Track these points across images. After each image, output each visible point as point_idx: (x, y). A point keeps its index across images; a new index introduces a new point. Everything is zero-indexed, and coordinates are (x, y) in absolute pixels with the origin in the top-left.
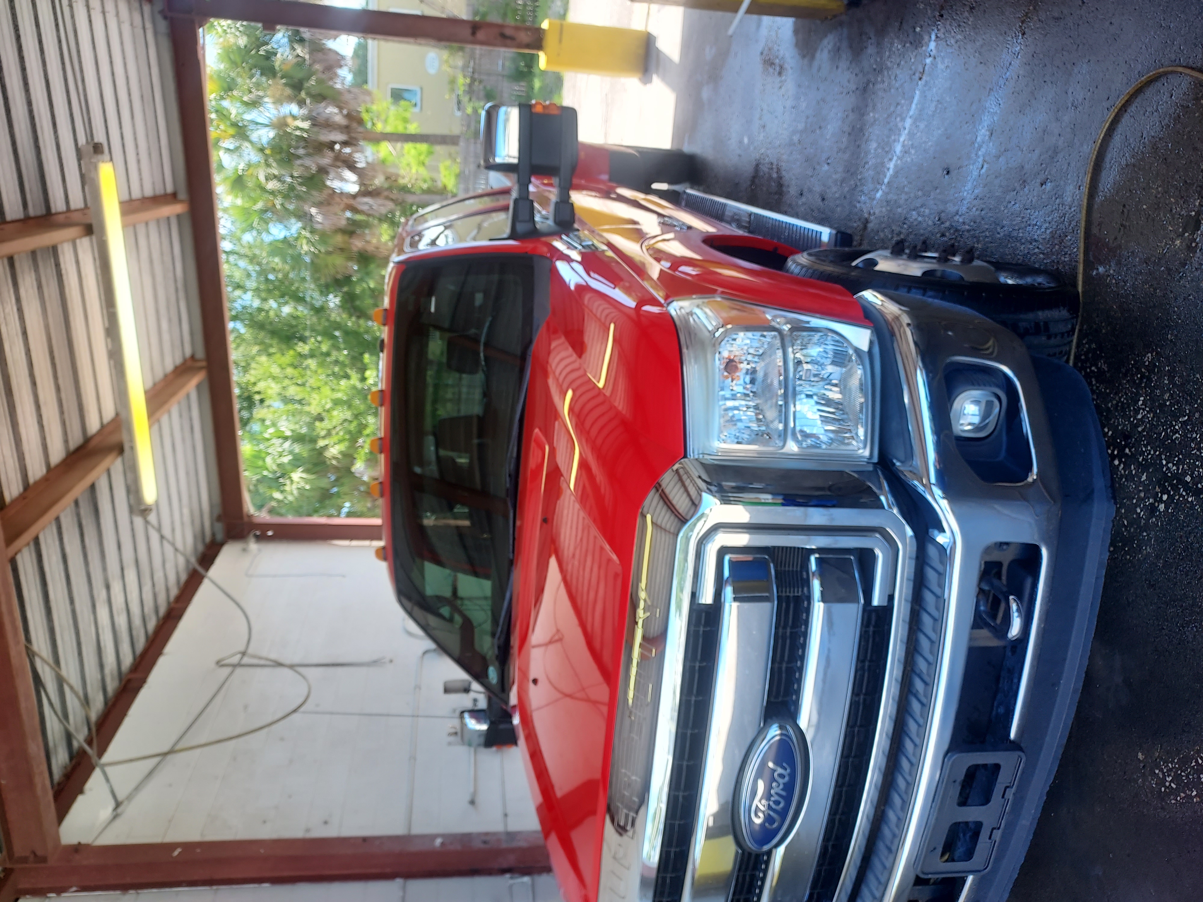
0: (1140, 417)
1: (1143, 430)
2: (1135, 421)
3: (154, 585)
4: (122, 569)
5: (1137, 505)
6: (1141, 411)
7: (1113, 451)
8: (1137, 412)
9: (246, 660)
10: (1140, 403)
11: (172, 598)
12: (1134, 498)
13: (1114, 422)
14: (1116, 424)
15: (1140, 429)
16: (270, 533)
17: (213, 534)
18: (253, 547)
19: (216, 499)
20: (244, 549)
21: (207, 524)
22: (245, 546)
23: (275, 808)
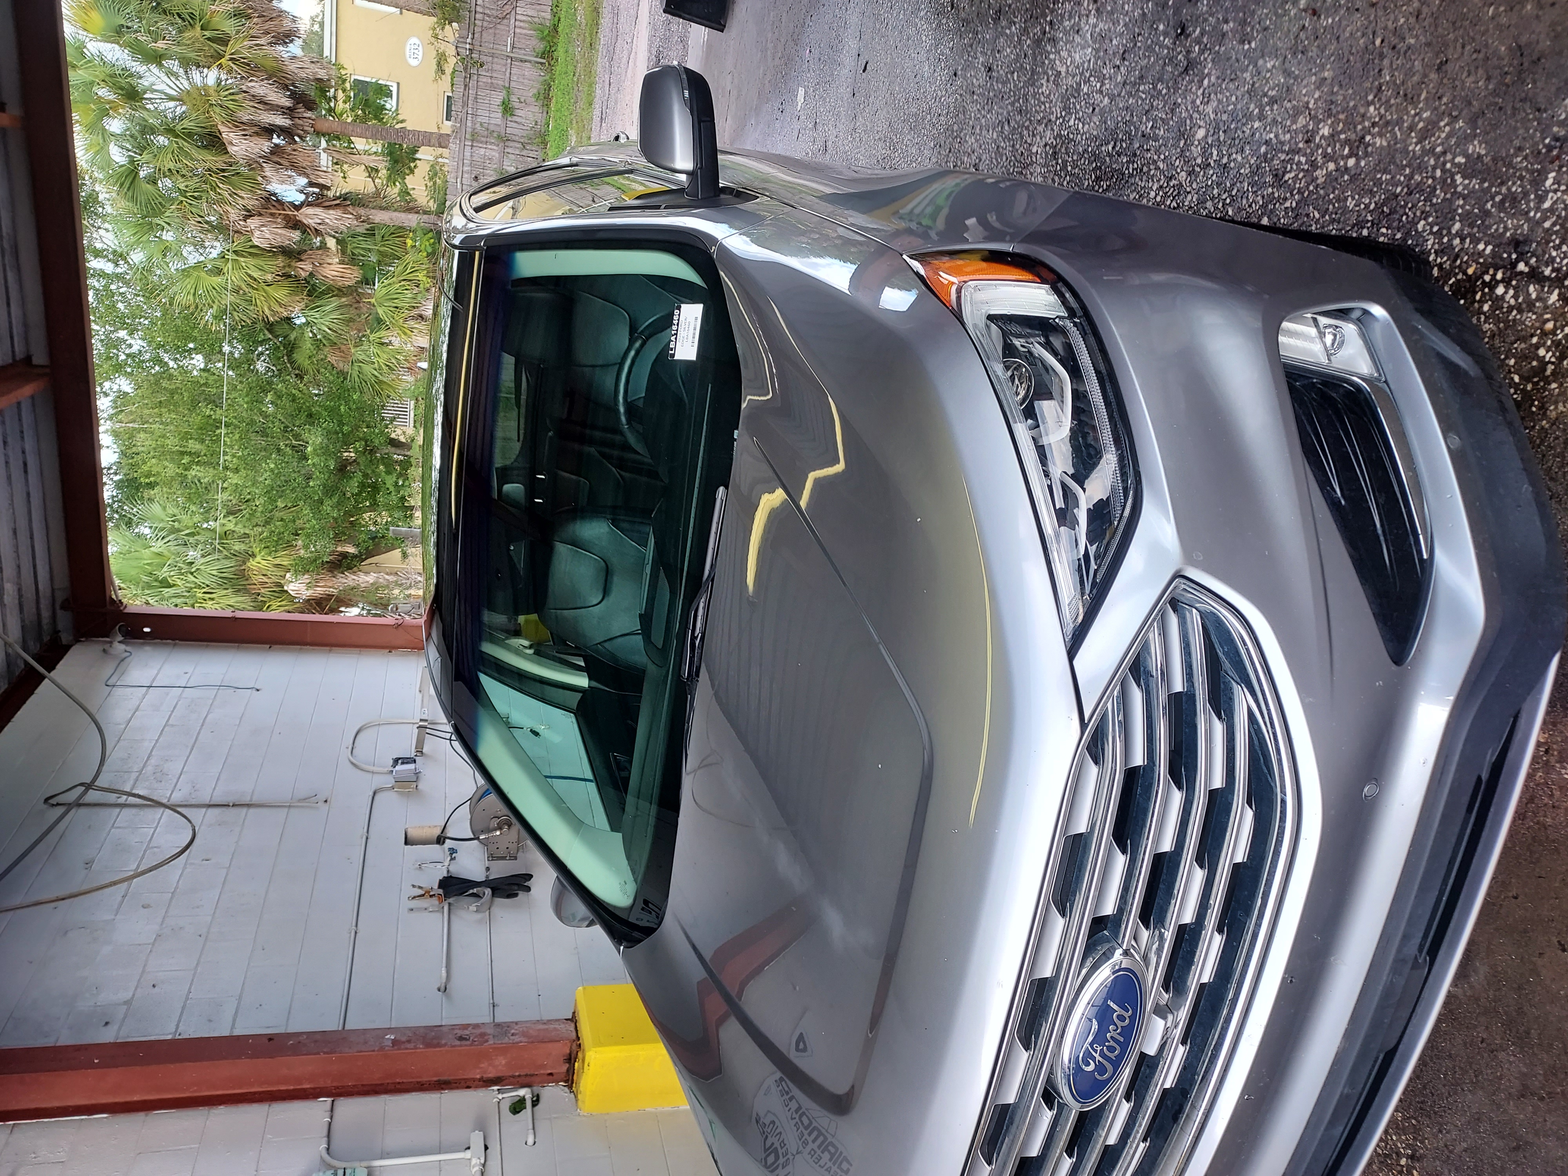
0: (1547, 205)
1: (1554, 224)
2: (1539, 215)
5: (1537, 347)
6: (1551, 195)
7: (1494, 276)
8: (1541, 199)
9: (93, 796)
10: (1549, 183)
12: (1532, 336)
13: (1497, 230)
14: (1501, 230)
15: (1547, 225)
16: (147, 630)
17: (56, 632)
18: (119, 648)
19: (62, 580)
20: (104, 651)
21: (46, 614)
22: (107, 647)
23: (128, 1003)
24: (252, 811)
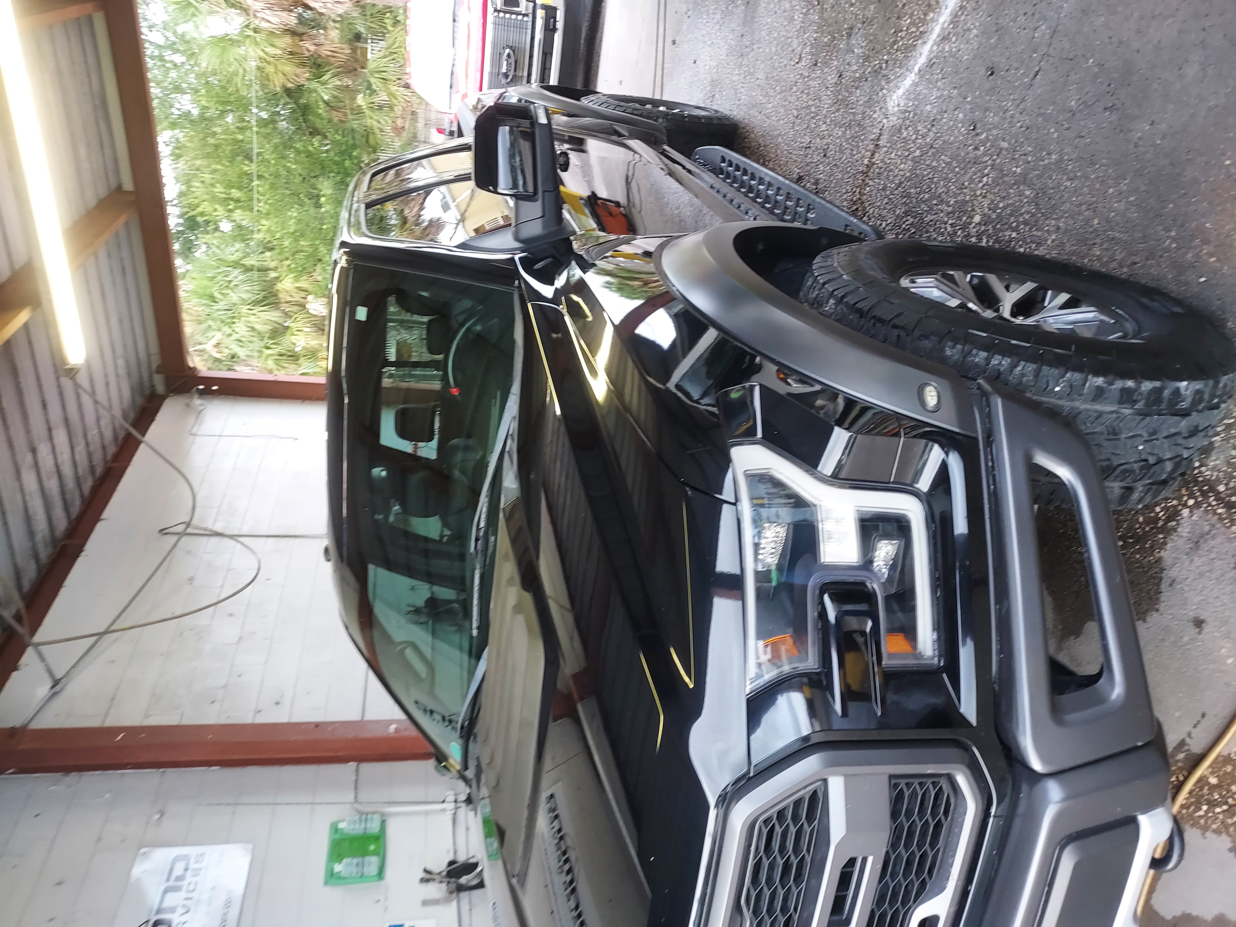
3: (87, 444)
4: (50, 430)
11: (109, 457)
16: (215, 388)
17: (153, 386)
18: (197, 401)
19: (154, 348)
20: (188, 405)
21: (145, 375)
22: (188, 401)
23: (224, 687)
24: (297, 540)
